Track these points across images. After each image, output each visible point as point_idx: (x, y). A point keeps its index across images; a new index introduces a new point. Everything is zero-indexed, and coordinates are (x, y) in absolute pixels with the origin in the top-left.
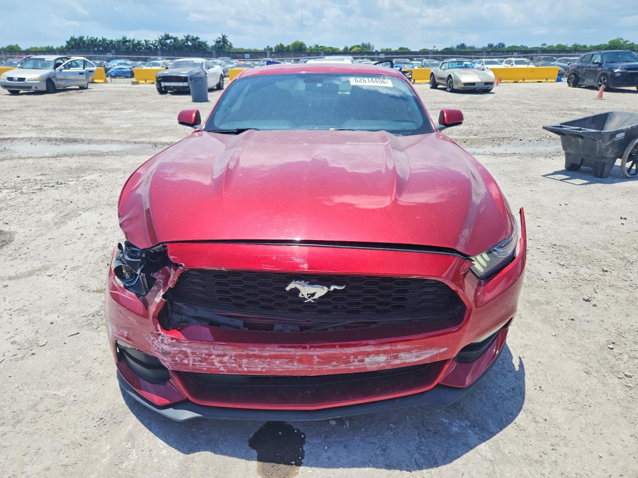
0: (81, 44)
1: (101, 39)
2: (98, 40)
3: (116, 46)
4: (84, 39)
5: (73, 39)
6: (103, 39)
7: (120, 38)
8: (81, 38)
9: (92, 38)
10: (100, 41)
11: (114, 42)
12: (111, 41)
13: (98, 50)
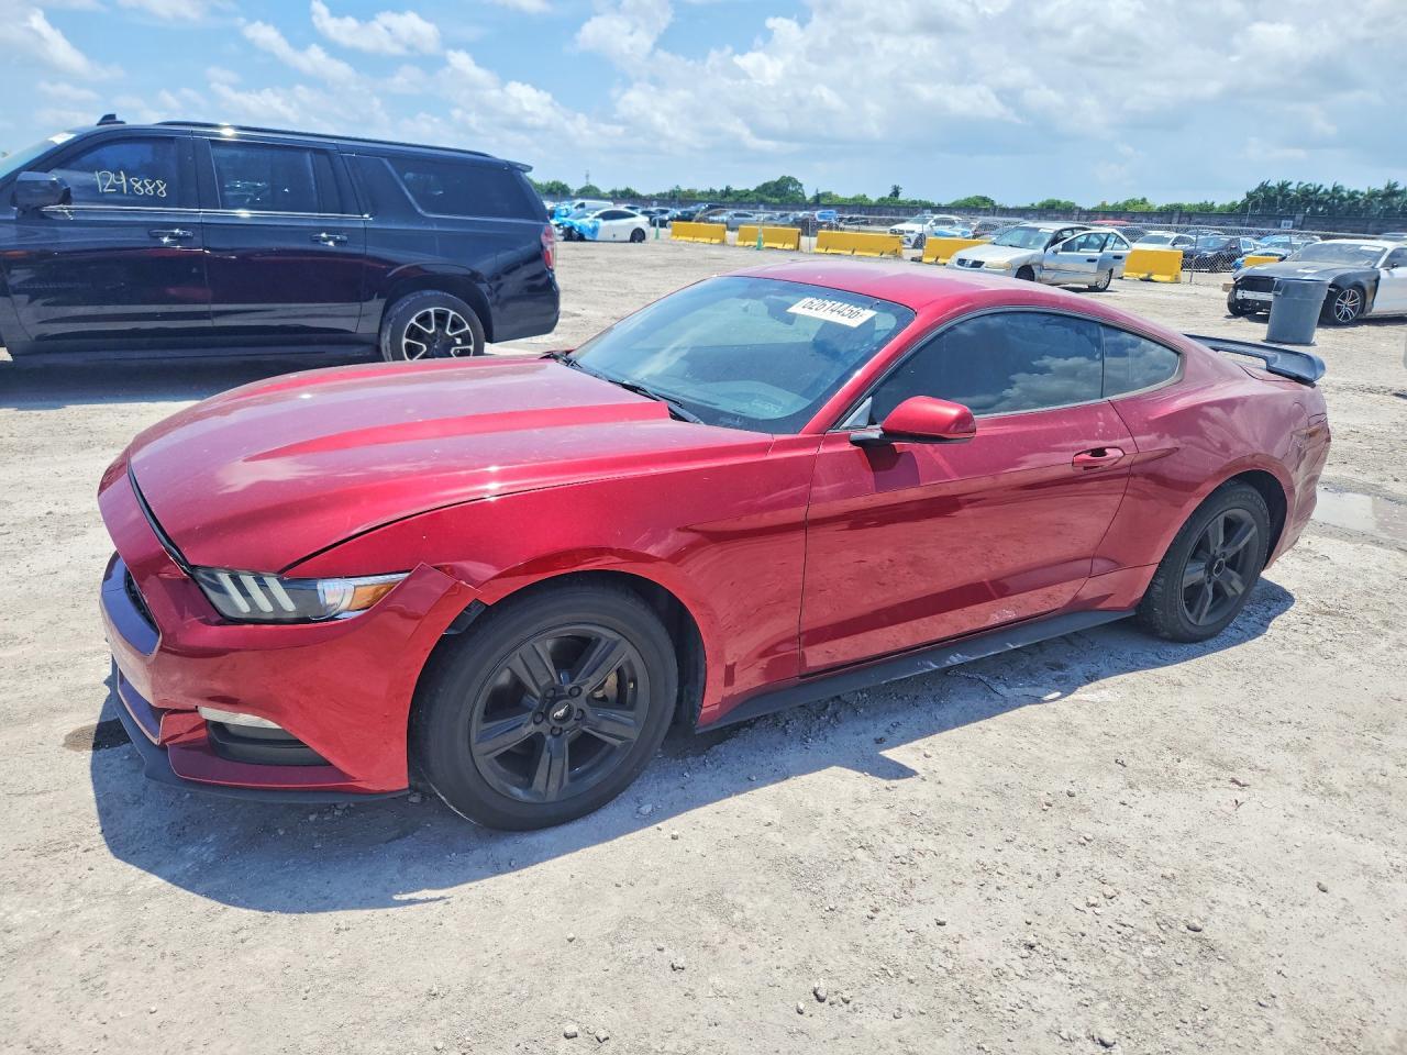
0: (1279, 198)
1: (1330, 189)
2: (1322, 190)
3: (1361, 204)
4: (1290, 187)
5: (1264, 188)
6: (1335, 189)
7: (1381, 186)
8: (1283, 187)
9: (1310, 184)
10: (1326, 192)
11: (1358, 196)
12: (1352, 195)
13: (1314, 212)
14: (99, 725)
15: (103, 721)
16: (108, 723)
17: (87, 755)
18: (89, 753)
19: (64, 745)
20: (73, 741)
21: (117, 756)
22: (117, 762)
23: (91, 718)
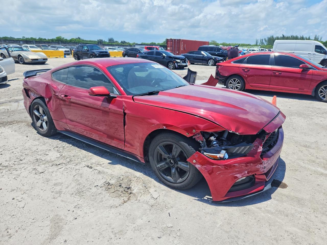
14: (278, 187)
15: (277, 188)
16: (276, 187)
17: (284, 181)
18: (283, 182)
19: (288, 186)
20: (285, 186)
21: (278, 178)
22: (279, 177)
23: (279, 190)
